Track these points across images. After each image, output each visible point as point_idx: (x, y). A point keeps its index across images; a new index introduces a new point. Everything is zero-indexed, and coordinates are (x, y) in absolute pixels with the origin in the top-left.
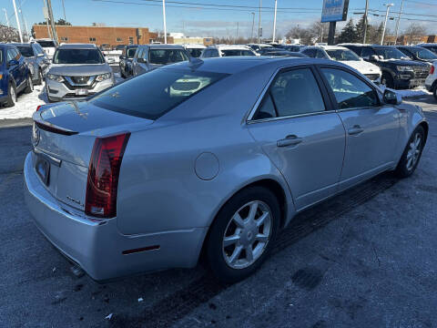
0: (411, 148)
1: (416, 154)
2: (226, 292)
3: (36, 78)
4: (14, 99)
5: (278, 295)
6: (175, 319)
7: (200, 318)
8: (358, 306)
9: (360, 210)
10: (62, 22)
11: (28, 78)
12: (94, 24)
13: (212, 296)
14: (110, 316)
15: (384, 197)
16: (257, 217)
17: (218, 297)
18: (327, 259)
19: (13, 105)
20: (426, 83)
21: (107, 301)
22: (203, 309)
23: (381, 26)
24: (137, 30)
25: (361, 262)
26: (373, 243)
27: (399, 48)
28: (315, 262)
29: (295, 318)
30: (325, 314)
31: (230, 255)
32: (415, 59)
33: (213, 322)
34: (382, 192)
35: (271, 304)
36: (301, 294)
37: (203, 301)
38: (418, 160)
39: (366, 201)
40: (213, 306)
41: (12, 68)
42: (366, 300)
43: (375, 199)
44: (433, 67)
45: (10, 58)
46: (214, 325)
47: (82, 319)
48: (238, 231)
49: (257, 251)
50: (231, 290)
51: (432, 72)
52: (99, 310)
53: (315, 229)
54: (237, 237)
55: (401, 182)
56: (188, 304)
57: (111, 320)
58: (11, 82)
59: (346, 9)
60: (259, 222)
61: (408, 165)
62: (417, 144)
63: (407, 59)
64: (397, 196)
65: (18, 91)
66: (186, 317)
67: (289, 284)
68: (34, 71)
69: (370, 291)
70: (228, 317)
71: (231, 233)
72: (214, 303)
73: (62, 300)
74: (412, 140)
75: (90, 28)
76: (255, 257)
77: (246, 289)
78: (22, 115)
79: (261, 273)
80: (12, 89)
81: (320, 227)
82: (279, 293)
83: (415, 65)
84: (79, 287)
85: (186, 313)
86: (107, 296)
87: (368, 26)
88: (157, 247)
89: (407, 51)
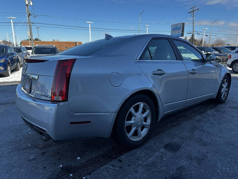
0: (223, 87)
1: (226, 91)
2: (127, 154)
3: (22, 63)
4: (10, 73)
5: (157, 155)
6: (98, 167)
7: (113, 166)
8: (202, 159)
9: (199, 117)
10: (36, 40)
11: (17, 63)
12: (53, 40)
13: (119, 156)
14: (61, 166)
15: (211, 112)
16: (143, 113)
17: (123, 157)
18: (183, 139)
19: (9, 75)
20: (227, 64)
21: (60, 159)
22: (115, 162)
23: (202, 40)
24: (76, 43)
25: (201, 140)
26: (207, 131)
27: (212, 48)
28: (176, 140)
29: (167, 165)
30: (184, 163)
31: (129, 132)
32: (220, 52)
33: (120, 168)
34: (210, 110)
35: (153, 159)
36: (169, 154)
37: (114, 159)
38: (227, 94)
39: (202, 113)
40: (120, 161)
41: (10, 57)
42: (206, 157)
43: (206, 112)
44: (230, 56)
45: (9, 52)
46: (121, 169)
47: (45, 168)
48: (133, 118)
49: (144, 132)
50: (130, 153)
51: (230, 58)
52: (55, 164)
53: (175, 126)
54: (133, 122)
55: (219, 105)
56: (106, 160)
57: (62, 168)
58: (9, 64)
59: (183, 31)
60: (144, 115)
61: (222, 96)
62: (226, 85)
63: (217, 52)
64: (218, 111)
65: (12, 69)
66: (105, 166)
67: (163, 150)
68: (21, 60)
69: (208, 152)
70: (129, 165)
71: (129, 119)
72: (120, 159)
73: (34, 159)
74: (223, 82)
75: (51, 42)
76: (143, 136)
77: (138, 152)
78: (13, 80)
79: (147, 145)
80: (9, 67)
81: (178, 125)
82: (157, 154)
83: (221, 55)
84: (44, 153)
85: (105, 164)
86: (59, 157)
87: (195, 40)
88: (89, 122)
89: (216, 49)
